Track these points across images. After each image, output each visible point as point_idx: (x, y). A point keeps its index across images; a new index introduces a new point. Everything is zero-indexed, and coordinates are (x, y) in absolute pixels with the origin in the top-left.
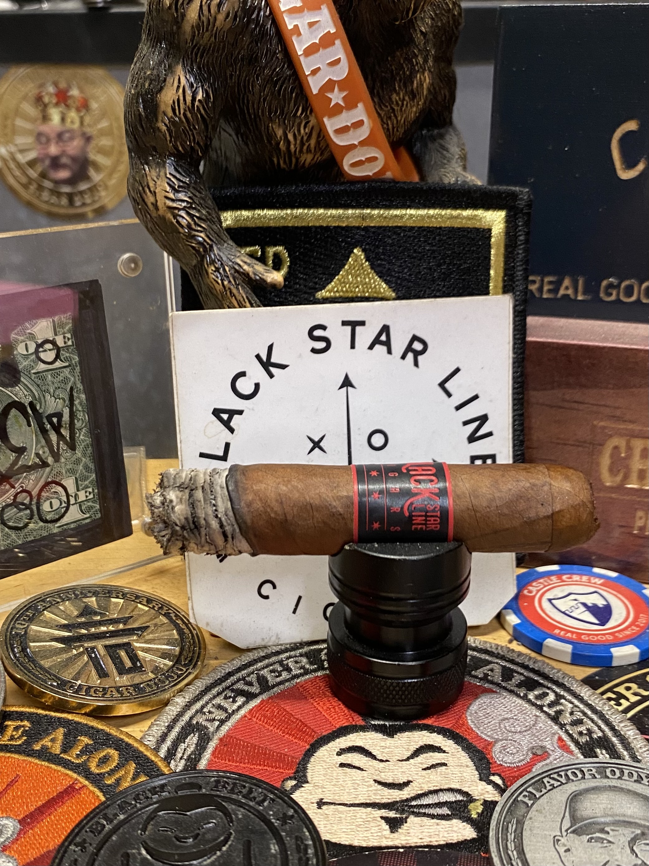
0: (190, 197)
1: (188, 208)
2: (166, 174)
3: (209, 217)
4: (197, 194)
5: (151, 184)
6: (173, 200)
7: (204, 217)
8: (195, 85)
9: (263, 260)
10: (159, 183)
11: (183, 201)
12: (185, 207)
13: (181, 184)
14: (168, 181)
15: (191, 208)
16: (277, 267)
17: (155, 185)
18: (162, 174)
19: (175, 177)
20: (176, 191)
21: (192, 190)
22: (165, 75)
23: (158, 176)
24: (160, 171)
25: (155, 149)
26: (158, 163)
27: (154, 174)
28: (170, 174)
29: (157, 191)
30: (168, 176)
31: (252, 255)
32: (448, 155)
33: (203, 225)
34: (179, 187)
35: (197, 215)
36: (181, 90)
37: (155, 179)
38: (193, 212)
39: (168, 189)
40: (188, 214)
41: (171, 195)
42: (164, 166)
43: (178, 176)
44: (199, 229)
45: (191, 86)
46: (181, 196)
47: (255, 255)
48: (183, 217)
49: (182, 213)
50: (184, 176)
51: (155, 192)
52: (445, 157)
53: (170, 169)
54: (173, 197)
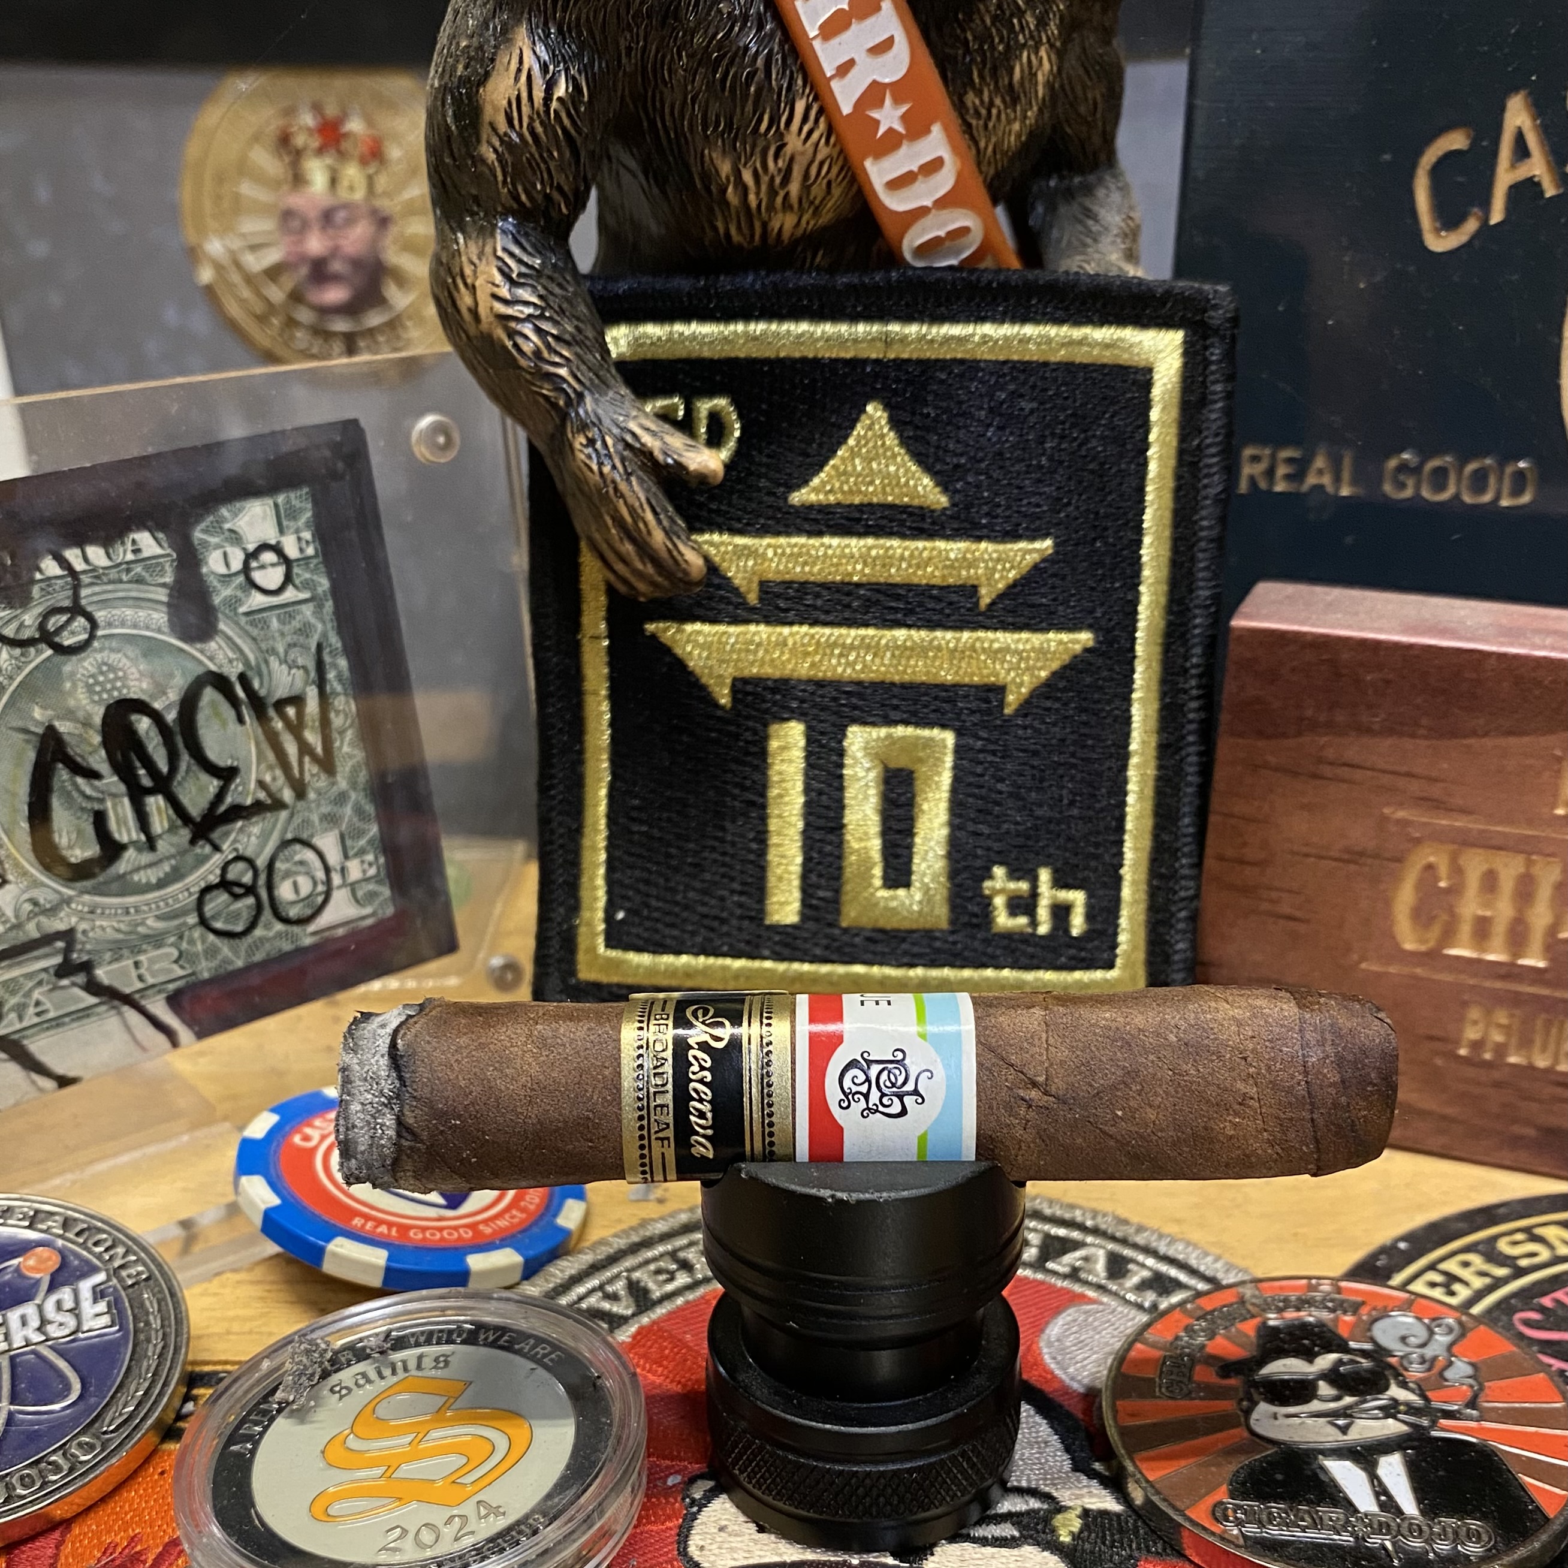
0: (541, 297)
1: (537, 317)
2: (495, 251)
3: (579, 337)
4: (557, 290)
5: (468, 271)
6: (506, 302)
7: (567, 337)
8: (551, 67)
9: (686, 426)
10: (482, 267)
11: (527, 303)
12: (530, 316)
13: (524, 270)
14: (500, 264)
15: (541, 316)
16: (715, 439)
17: (475, 272)
18: (488, 249)
19: (512, 255)
20: (513, 283)
21: (543, 281)
22: (495, 47)
23: (481, 255)
24: (484, 246)
25: (476, 199)
26: (482, 227)
27: (473, 250)
28: (505, 250)
29: (477, 284)
30: (500, 253)
31: (665, 416)
32: (1095, 228)
33: (566, 353)
34: (520, 275)
35: (554, 332)
36: (523, 78)
37: (475, 260)
38: (546, 326)
39: (498, 278)
40: (538, 331)
41: (504, 292)
42: (493, 235)
43: (517, 251)
44: (557, 360)
45: (544, 68)
46: (525, 294)
47: (672, 416)
48: (526, 337)
49: (527, 329)
50: (530, 254)
51: (474, 287)
52: (1089, 232)
53: (501, 241)
54: (508, 297)
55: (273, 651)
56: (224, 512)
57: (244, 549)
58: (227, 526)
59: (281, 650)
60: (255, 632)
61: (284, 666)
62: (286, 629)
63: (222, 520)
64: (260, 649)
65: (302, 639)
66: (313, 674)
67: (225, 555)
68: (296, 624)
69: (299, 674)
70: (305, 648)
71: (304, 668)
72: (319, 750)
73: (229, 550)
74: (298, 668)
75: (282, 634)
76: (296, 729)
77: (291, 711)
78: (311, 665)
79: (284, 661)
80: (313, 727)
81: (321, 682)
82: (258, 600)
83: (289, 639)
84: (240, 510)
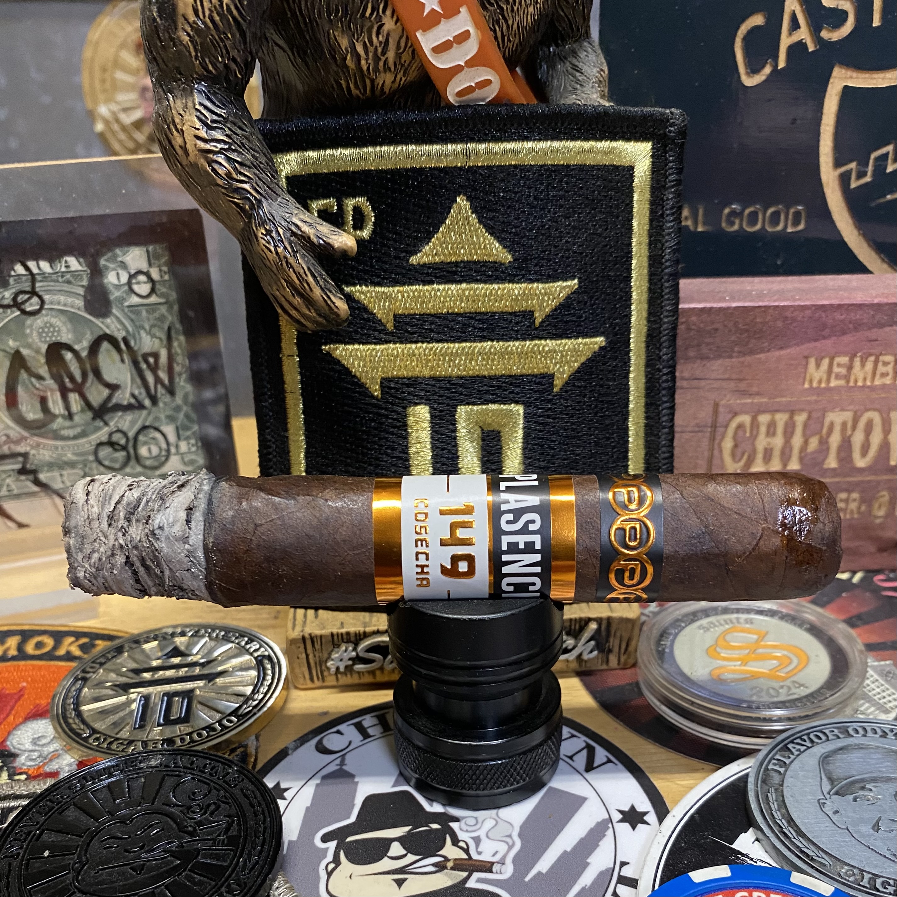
0: (228, 136)
2: (194, 105)
3: (256, 163)
4: (238, 131)
5: (177, 119)
6: (205, 140)
10: (186, 116)
11: (219, 141)
12: (221, 149)
13: (216, 118)
14: (198, 113)
15: (230, 150)
16: (359, 224)
17: (182, 120)
18: (190, 104)
19: (206, 107)
20: (209, 127)
21: (230, 126)
24: (186, 101)
26: (184, 89)
27: (180, 106)
28: (201, 104)
29: (184, 128)
30: (198, 106)
33: (248, 174)
34: (212, 121)
35: (239, 159)
37: (182, 112)
38: (232, 156)
39: (198, 124)
40: (228, 159)
41: (203, 133)
42: (192, 94)
43: (210, 106)
44: (242, 178)
46: (217, 134)
47: (328, 213)
48: (220, 164)
49: (219, 158)
50: (218, 107)
51: (182, 130)
53: (199, 97)
54: (206, 137)
55: (143, 328)
56: (118, 251)
57: (129, 273)
58: (119, 259)
59: (147, 327)
60: (133, 316)
61: (149, 337)
62: (151, 316)
63: (115, 256)
64: (136, 327)
65: (159, 323)
66: (165, 342)
67: (118, 274)
68: (157, 315)
69: (157, 341)
70: (161, 328)
71: (161, 339)
72: (166, 382)
73: (120, 272)
74: (157, 338)
75: (148, 319)
76: (154, 369)
77: (151, 360)
78: (164, 337)
79: (149, 333)
80: (163, 371)
81: (169, 347)
82: (135, 300)
83: (152, 322)
84: (127, 251)
